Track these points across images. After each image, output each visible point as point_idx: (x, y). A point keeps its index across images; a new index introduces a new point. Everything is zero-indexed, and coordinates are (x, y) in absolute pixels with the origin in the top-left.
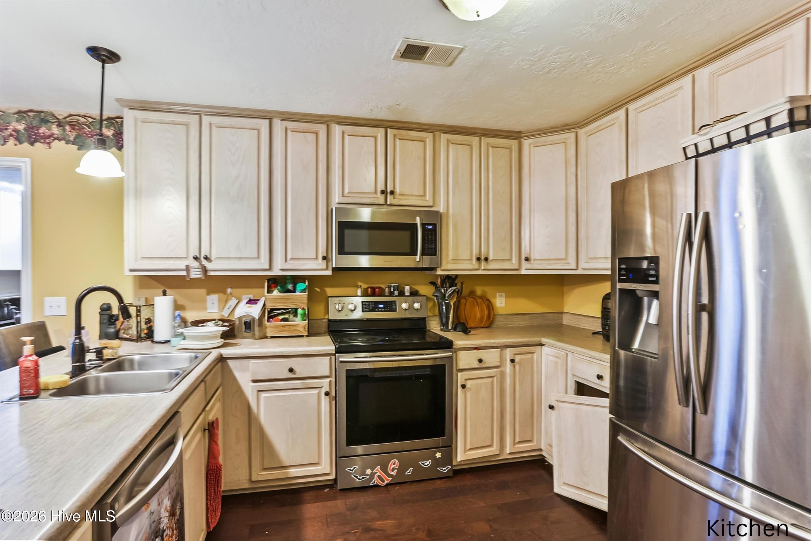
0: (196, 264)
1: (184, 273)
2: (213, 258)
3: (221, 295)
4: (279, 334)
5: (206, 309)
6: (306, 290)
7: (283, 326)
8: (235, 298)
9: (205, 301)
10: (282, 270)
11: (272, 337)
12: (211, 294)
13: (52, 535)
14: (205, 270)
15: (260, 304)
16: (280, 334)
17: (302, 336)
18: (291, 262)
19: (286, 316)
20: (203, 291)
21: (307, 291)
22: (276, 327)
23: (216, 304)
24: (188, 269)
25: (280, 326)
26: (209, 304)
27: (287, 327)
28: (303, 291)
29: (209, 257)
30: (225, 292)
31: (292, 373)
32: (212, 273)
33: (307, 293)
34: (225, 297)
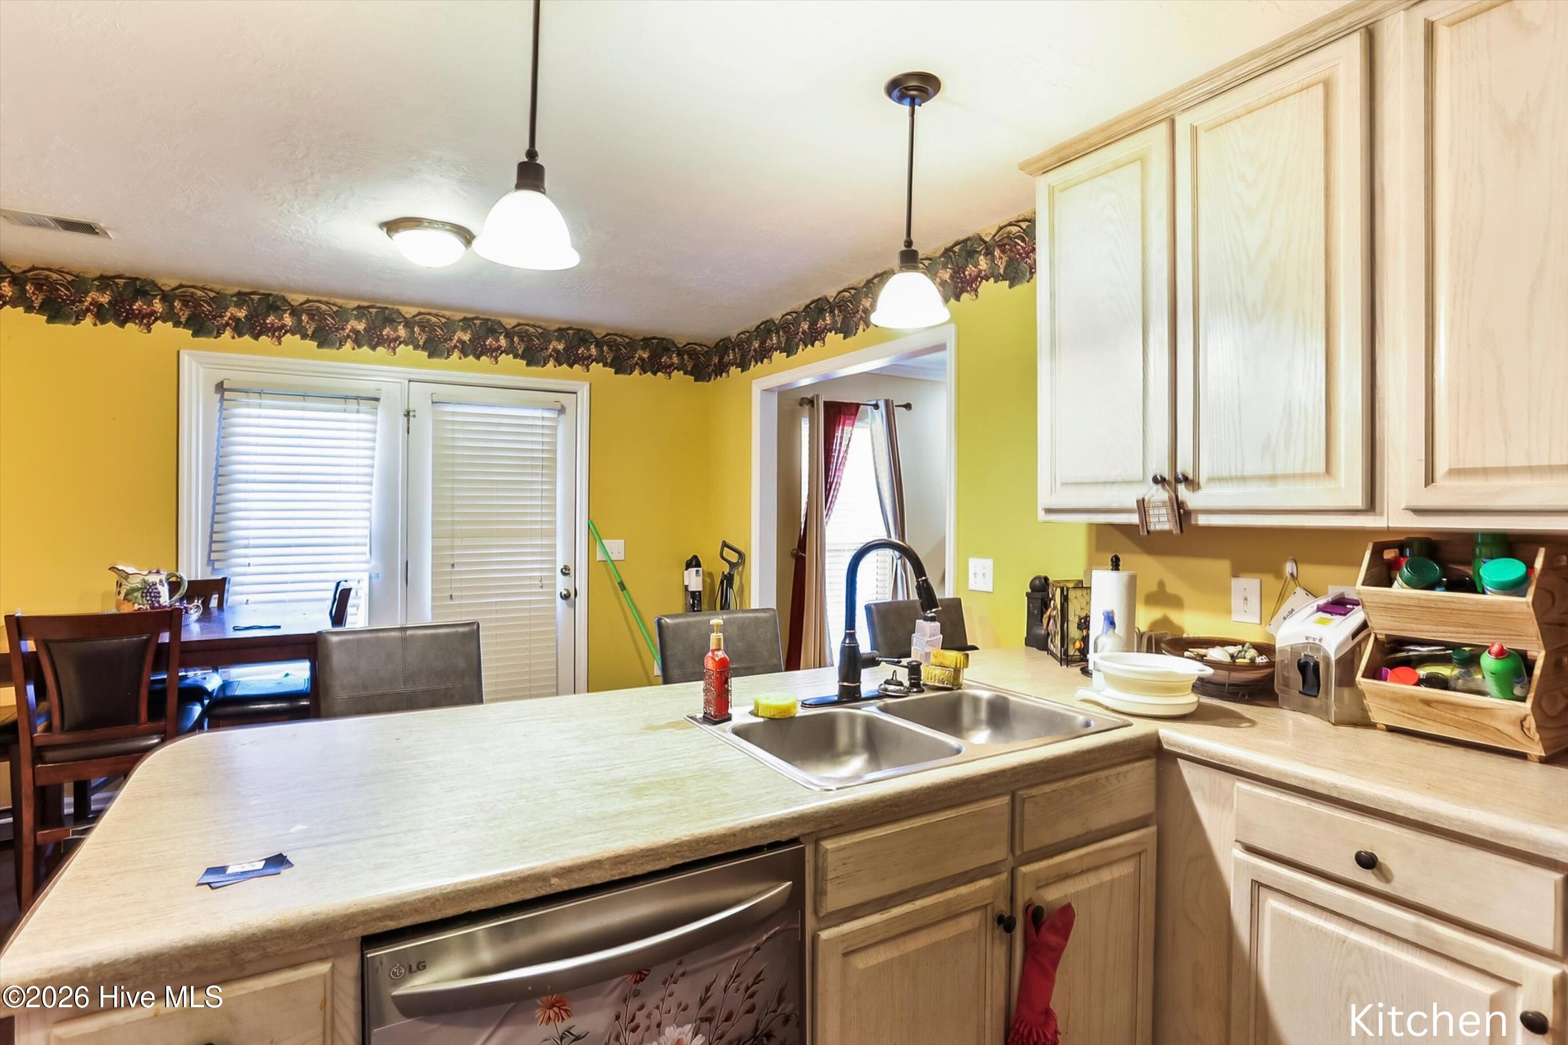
0: (1160, 495)
1: (1134, 519)
2: (1203, 480)
3: (1269, 579)
4: (1415, 723)
5: (1229, 612)
6: (1529, 585)
7: (1427, 702)
8: (1304, 592)
9: (1227, 591)
10: (1419, 512)
11: (1391, 730)
12: (1242, 575)
13: (166, 951)
14: (1182, 513)
15: (1356, 617)
16: (1420, 724)
17: (1523, 756)
18: (1455, 483)
19: (1445, 671)
20: (1224, 566)
21: (1532, 590)
22: (1397, 699)
23: (1255, 602)
24: (1142, 506)
25: (1412, 698)
26: (1236, 601)
27: (1441, 707)
28: (1516, 588)
29: (1191, 477)
30: (1278, 574)
31: (1375, 870)
32: (1203, 520)
33: (1529, 598)
34: (1278, 585)
